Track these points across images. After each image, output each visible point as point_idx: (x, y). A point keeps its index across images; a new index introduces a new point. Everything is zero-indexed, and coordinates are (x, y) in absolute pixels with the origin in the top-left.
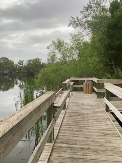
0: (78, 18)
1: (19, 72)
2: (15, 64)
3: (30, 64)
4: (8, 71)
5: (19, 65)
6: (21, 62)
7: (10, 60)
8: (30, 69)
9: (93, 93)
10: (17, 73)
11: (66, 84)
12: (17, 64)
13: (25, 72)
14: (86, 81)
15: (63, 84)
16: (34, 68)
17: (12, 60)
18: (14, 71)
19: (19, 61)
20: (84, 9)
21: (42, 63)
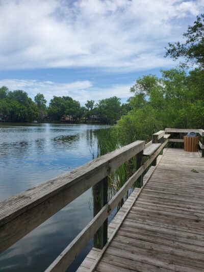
0: (179, 43)
1: (87, 118)
2: (81, 106)
3: (103, 106)
4: (71, 117)
5: (87, 108)
6: (90, 104)
7: (75, 101)
8: (104, 115)
9: (198, 151)
10: (84, 120)
11: (157, 136)
12: (84, 106)
13: (96, 119)
14: (189, 134)
15: (154, 136)
16: (108, 112)
17: (77, 101)
18: (79, 117)
19: (87, 103)
20: (190, 30)
21: (121, 105)
